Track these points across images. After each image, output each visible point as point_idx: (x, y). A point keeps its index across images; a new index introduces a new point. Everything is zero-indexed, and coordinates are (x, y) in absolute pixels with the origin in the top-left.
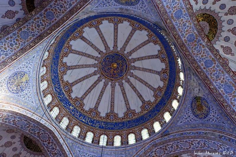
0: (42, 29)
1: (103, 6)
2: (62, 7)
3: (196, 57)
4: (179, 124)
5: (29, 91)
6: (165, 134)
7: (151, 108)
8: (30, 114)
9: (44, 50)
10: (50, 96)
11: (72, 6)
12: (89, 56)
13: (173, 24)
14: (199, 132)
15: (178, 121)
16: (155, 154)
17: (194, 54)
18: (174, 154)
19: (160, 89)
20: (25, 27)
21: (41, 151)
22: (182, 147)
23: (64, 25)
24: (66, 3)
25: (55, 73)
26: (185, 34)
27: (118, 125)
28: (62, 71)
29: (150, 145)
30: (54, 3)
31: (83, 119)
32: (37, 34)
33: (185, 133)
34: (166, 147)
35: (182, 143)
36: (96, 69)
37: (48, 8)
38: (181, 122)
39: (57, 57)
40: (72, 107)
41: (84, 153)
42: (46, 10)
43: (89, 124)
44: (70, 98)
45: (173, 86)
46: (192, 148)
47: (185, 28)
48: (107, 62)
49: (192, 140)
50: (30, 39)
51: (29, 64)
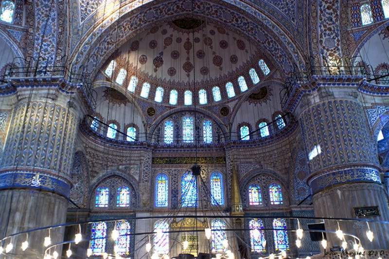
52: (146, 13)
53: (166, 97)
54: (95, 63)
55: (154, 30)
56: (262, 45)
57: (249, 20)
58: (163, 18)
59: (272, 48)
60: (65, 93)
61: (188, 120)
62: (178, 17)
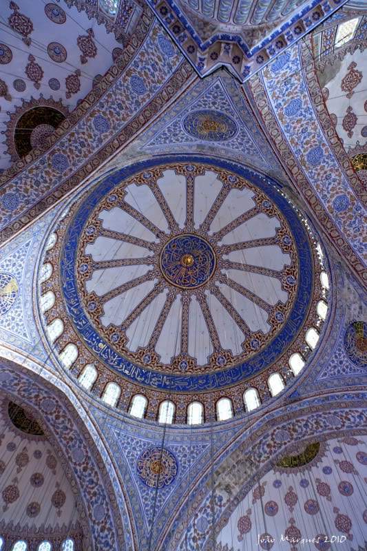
0: (45, 189)
1: (165, 142)
2: (82, 145)
3: (353, 241)
4: (320, 378)
5: (18, 313)
6: (293, 399)
7: (263, 347)
8: (20, 358)
9: (49, 231)
10: (59, 323)
11: (103, 144)
12: (136, 241)
13: (304, 176)
14: (362, 394)
15: (319, 372)
16: (273, 439)
17: (349, 235)
18: (312, 438)
19: (281, 307)
20: (11, 187)
21: (42, 433)
22: (328, 424)
23: (87, 180)
24: (91, 137)
25: (69, 276)
26: (328, 196)
27: (197, 380)
28: (82, 273)
29: (261, 421)
30: (69, 137)
31: (125, 369)
32: (34, 200)
33: (333, 397)
34: (293, 425)
35: (326, 416)
36: (151, 268)
37: (56, 147)
38: (325, 374)
39: (74, 245)
40: (104, 344)
41: (128, 438)
42: (53, 153)
43: (136, 380)
44: (100, 326)
45: (308, 302)
46: (348, 427)
47: (330, 184)
48: (174, 254)
49: (347, 410)
50: (21, 209)
51: (18, 258)
56: (91, 524)
57: (101, 482)
58: (10, 391)
59: (102, 538)
62: (23, 405)
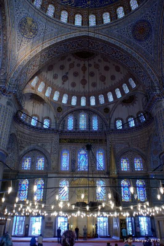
5: (42, 26)
8: (59, 39)
10: (64, 12)
21: (94, 54)
31: (105, 2)
40: (89, 1)
41: (122, 30)
43: (113, 2)
51: (19, 9)
52: (58, 47)
53: (69, 101)
54: (25, 78)
55: (63, 58)
56: (131, 69)
57: (123, 54)
58: (69, 51)
59: (137, 71)
60: (5, 96)
61: (83, 116)
62: (78, 51)
